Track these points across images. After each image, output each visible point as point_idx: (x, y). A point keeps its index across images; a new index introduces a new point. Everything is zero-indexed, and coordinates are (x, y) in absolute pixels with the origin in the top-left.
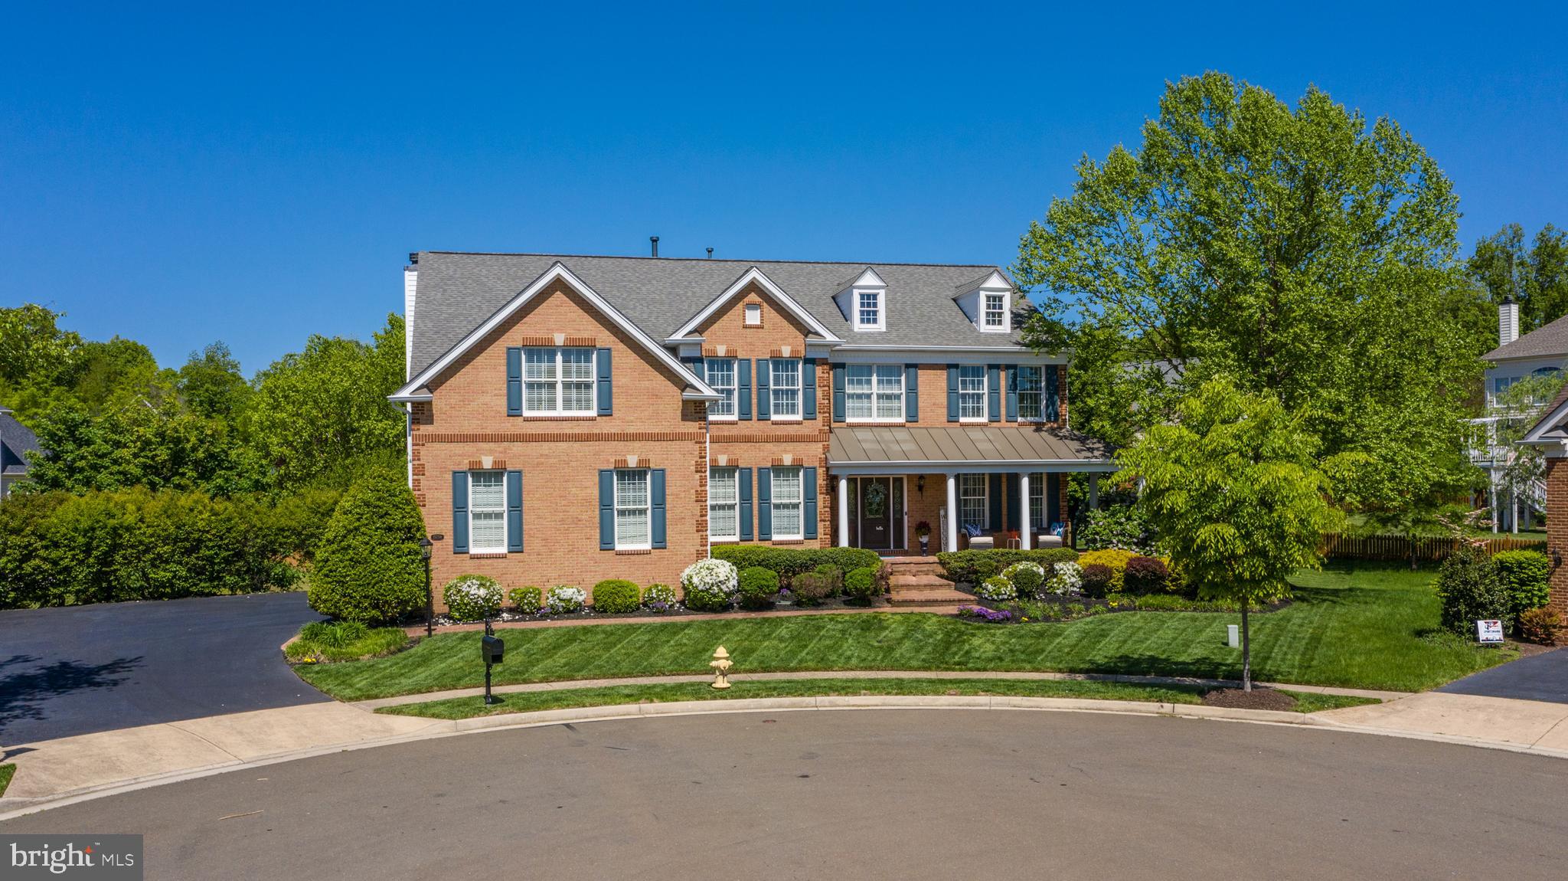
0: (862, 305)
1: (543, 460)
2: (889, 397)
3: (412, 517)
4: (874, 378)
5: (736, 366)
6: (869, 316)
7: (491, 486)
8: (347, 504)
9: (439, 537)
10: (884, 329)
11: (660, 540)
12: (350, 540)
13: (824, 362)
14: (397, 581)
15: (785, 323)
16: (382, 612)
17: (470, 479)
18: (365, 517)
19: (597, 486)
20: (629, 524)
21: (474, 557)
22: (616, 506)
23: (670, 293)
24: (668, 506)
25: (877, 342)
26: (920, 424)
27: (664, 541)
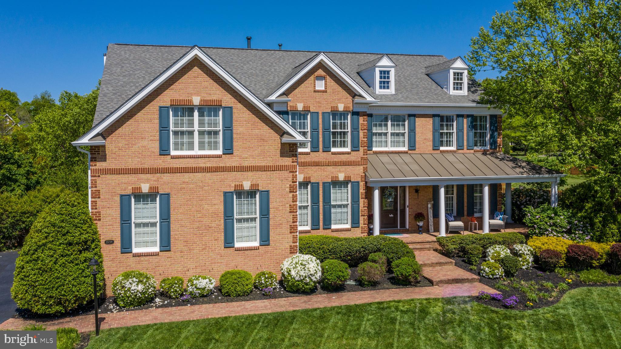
0: (381, 78)
1: (184, 186)
2: (398, 134)
3: (87, 233)
4: (389, 123)
5: (309, 117)
6: (385, 84)
7: (148, 204)
8: (39, 225)
9: (110, 242)
10: (394, 93)
11: (265, 240)
12: (39, 254)
13: (364, 114)
14: (75, 283)
15: (340, 89)
16: (64, 307)
17: (133, 200)
18: (51, 235)
19: (222, 203)
20: (244, 228)
21: (135, 255)
22: (235, 217)
23: (261, 70)
24: (271, 216)
25: (391, 101)
26: (417, 151)
27: (268, 240)
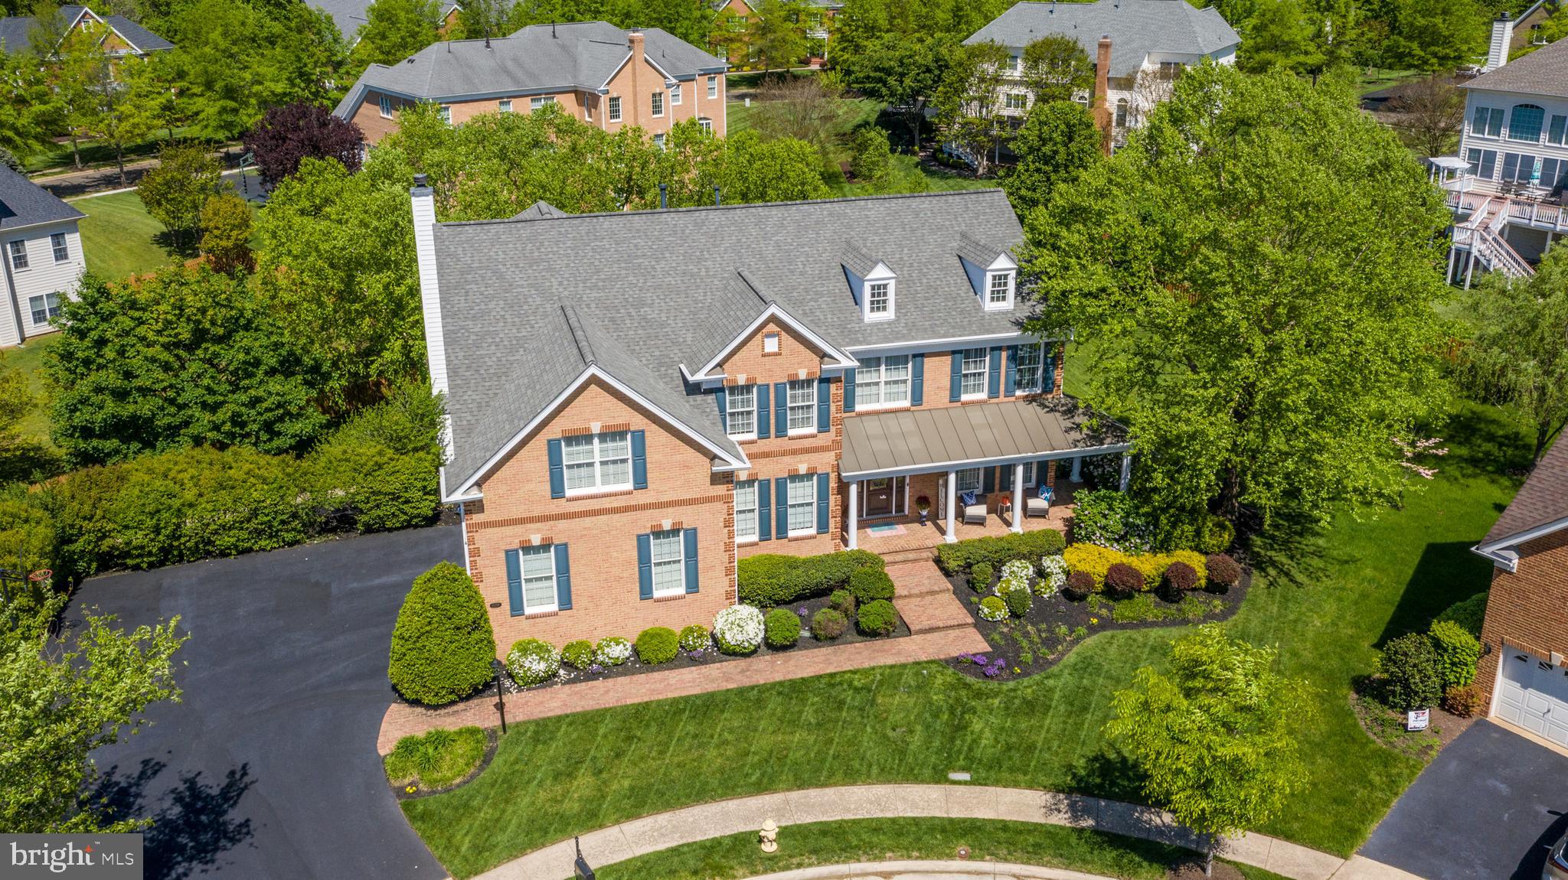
0: (873, 294)
1: (585, 532)
2: (896, 382)
4: (883, 368)
5: (755, 391)
6: (879, 305)
7: (540, 556)
9: (497, 605)
10: (892, 316)
11: (693, 585)
13: (837, 379)
15: (802, 348)
16: (457, 695)
17: (521, 554)
19: (636, 549)
20: (665, 573)
21: (528, 618)
22: (653, 560)
24: (700, 558)
25: (886, 338)
26: (925, 406)
27: (697, 586)
